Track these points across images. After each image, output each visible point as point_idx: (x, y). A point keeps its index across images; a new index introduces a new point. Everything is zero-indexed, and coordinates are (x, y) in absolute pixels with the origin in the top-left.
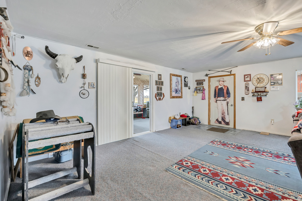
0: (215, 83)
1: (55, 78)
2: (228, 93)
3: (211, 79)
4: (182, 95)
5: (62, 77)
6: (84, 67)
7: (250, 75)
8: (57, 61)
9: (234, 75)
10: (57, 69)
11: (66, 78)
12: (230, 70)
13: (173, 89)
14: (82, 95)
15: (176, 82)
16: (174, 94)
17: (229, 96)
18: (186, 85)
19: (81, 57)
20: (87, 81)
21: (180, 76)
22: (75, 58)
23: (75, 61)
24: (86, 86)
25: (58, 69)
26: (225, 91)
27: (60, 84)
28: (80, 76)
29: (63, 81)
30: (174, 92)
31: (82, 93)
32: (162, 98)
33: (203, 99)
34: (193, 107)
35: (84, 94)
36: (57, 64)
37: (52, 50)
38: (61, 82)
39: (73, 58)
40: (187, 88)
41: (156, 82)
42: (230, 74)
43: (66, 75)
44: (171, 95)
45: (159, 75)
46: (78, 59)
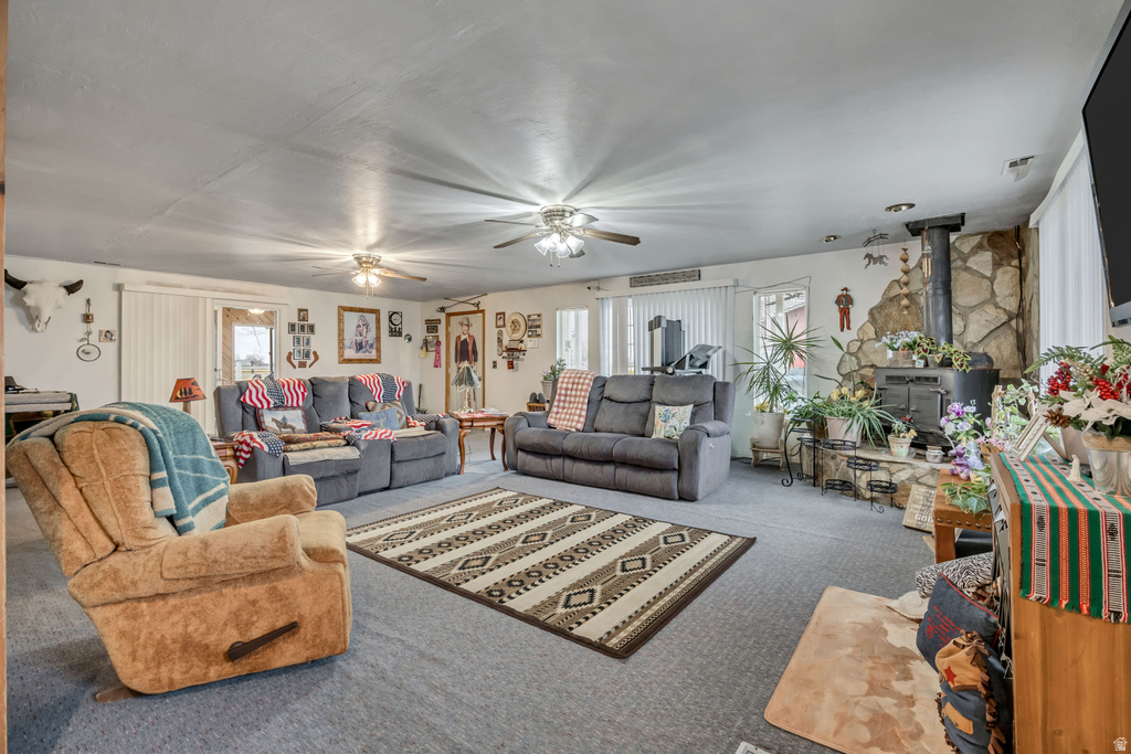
0: (457, 330)
1: (22, 323)
2: (475, 352)
3: (452, 318)
4: (379, 356)
5: (37, 322)
6: (88, 301)
7: (504, 313)
8: (25, 293)
9: (483, 311)
10: (27, 309)
11: (46, 323)
12: (475, 301)
13: (347, 343)
14: (81, 355)
15: (359, 326)
16: (350, 353)
17: (476, 360)
18: (395, 332)
19: (80, 283)
20: (95, 327)
21: (376, 312)
22: (65, 287)
23: (64, 291)
24: (94, 339)
25: (29, 307)
26: (470, 348)
27: (33, 334)
28: (79, 318)
29: (38, 329)
30: (350, 348)
31: (83, 351)
32: (309, 362)
33: (436, 366)
34: (421, 386)
35: (87, 353)
36: (25, 299)
37: (16, 274)
38: (34, 330)
39: (60, 286)
40: (401, 340)
41: (292, 327)
42: (476, 309)
43: (44, 318)
44: (341, 355)
45: (300, 310)
46: (72, 288)
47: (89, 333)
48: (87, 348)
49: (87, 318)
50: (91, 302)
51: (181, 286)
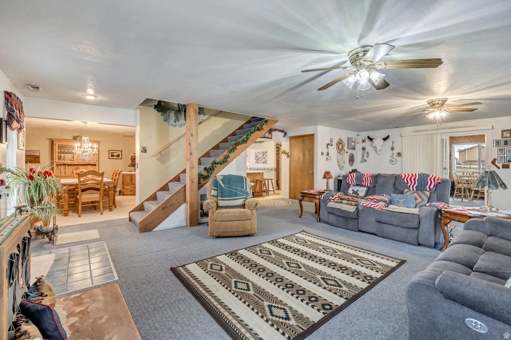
8: (373, 143)
11: (380, 152)
14: (391, 162)
19: (389, 136)
20: (395, 152)
23: (382, 140)
24: (395, 156)
28: (388, 149)
41: (496, 142)
43: (378, 150)
45: (504, 131)
46: (385, 139)
47: (393, 154)
48: (393, 159)
49: (392, 149)
50: (394, 143)
51: (427, 130)
